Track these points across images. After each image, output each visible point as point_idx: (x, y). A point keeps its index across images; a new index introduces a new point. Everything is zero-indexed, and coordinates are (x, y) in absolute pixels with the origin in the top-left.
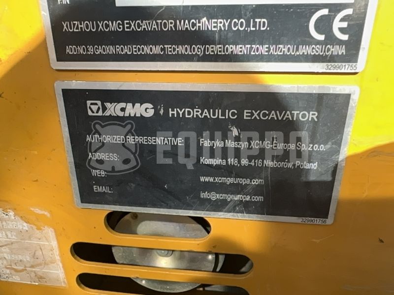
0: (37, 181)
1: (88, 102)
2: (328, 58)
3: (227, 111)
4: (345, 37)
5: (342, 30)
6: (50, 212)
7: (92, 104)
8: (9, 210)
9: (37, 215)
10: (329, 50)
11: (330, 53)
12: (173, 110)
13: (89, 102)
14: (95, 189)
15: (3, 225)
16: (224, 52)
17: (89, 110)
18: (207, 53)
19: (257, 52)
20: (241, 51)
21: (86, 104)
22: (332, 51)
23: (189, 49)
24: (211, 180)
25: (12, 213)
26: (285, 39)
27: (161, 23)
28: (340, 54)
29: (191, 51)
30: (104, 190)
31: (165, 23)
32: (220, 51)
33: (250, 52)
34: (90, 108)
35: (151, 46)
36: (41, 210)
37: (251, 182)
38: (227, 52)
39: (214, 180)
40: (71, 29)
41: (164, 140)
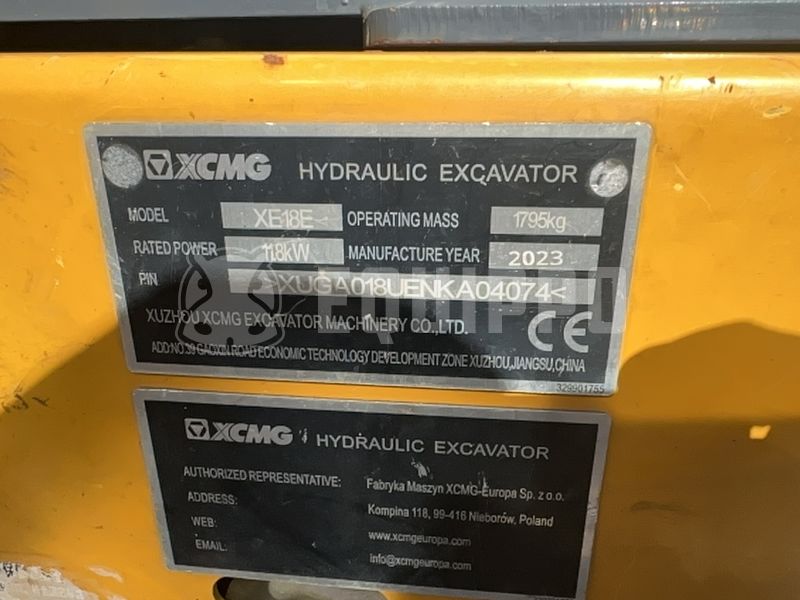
0: (101, 527)
1: (186, 420)
2: (559, 375)
3: (408, 441)
4: (585, 349)
5: (576, 338)
6: (123, 575)
7: (193, 423)
8: (52, 569)
9: (100, 579)
10: (560, 364)
11: (562, 369)
12: (322, 437)
13: (188, 421)
14: (197, 544)
15: (41, 592)
16: (400, 360)
17: (188, 432)
18: (373, 361)
19: (451, 362)
20: (426, 361)
21: (183, 423)
22: (566, 367)
23: (345, 355)
24: (387, 537)
25: (57, 574)
26: (493, 347)
27: (301, 319)
28: (578, 370)
29: (348, 358)
30: (213, 546)
31: (307, 319)
32: (394, 360)
33: (440, 362)
34: (190, 429)
35: (286, 348)
36: (109, 571)
37: (450, 541)
38: (405, 360)
39: (392, 537)
40: (160, 319)
41: (309, 478)
